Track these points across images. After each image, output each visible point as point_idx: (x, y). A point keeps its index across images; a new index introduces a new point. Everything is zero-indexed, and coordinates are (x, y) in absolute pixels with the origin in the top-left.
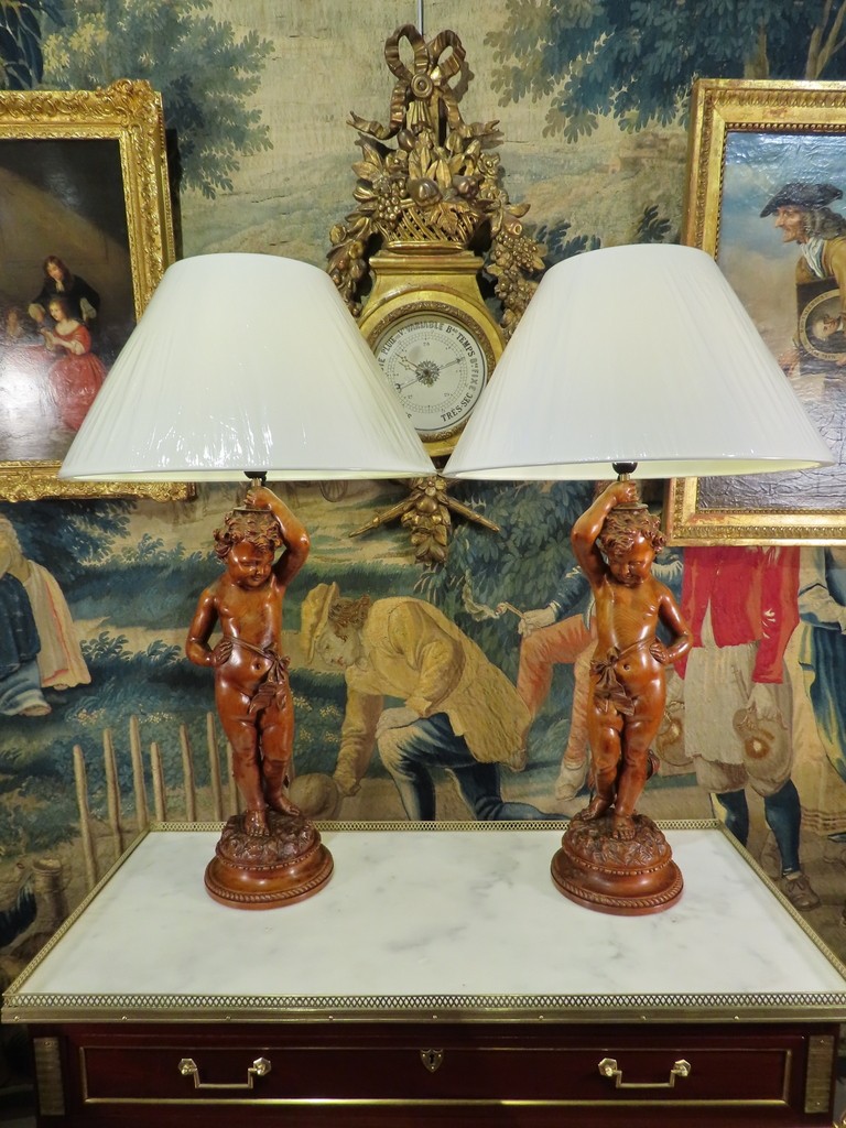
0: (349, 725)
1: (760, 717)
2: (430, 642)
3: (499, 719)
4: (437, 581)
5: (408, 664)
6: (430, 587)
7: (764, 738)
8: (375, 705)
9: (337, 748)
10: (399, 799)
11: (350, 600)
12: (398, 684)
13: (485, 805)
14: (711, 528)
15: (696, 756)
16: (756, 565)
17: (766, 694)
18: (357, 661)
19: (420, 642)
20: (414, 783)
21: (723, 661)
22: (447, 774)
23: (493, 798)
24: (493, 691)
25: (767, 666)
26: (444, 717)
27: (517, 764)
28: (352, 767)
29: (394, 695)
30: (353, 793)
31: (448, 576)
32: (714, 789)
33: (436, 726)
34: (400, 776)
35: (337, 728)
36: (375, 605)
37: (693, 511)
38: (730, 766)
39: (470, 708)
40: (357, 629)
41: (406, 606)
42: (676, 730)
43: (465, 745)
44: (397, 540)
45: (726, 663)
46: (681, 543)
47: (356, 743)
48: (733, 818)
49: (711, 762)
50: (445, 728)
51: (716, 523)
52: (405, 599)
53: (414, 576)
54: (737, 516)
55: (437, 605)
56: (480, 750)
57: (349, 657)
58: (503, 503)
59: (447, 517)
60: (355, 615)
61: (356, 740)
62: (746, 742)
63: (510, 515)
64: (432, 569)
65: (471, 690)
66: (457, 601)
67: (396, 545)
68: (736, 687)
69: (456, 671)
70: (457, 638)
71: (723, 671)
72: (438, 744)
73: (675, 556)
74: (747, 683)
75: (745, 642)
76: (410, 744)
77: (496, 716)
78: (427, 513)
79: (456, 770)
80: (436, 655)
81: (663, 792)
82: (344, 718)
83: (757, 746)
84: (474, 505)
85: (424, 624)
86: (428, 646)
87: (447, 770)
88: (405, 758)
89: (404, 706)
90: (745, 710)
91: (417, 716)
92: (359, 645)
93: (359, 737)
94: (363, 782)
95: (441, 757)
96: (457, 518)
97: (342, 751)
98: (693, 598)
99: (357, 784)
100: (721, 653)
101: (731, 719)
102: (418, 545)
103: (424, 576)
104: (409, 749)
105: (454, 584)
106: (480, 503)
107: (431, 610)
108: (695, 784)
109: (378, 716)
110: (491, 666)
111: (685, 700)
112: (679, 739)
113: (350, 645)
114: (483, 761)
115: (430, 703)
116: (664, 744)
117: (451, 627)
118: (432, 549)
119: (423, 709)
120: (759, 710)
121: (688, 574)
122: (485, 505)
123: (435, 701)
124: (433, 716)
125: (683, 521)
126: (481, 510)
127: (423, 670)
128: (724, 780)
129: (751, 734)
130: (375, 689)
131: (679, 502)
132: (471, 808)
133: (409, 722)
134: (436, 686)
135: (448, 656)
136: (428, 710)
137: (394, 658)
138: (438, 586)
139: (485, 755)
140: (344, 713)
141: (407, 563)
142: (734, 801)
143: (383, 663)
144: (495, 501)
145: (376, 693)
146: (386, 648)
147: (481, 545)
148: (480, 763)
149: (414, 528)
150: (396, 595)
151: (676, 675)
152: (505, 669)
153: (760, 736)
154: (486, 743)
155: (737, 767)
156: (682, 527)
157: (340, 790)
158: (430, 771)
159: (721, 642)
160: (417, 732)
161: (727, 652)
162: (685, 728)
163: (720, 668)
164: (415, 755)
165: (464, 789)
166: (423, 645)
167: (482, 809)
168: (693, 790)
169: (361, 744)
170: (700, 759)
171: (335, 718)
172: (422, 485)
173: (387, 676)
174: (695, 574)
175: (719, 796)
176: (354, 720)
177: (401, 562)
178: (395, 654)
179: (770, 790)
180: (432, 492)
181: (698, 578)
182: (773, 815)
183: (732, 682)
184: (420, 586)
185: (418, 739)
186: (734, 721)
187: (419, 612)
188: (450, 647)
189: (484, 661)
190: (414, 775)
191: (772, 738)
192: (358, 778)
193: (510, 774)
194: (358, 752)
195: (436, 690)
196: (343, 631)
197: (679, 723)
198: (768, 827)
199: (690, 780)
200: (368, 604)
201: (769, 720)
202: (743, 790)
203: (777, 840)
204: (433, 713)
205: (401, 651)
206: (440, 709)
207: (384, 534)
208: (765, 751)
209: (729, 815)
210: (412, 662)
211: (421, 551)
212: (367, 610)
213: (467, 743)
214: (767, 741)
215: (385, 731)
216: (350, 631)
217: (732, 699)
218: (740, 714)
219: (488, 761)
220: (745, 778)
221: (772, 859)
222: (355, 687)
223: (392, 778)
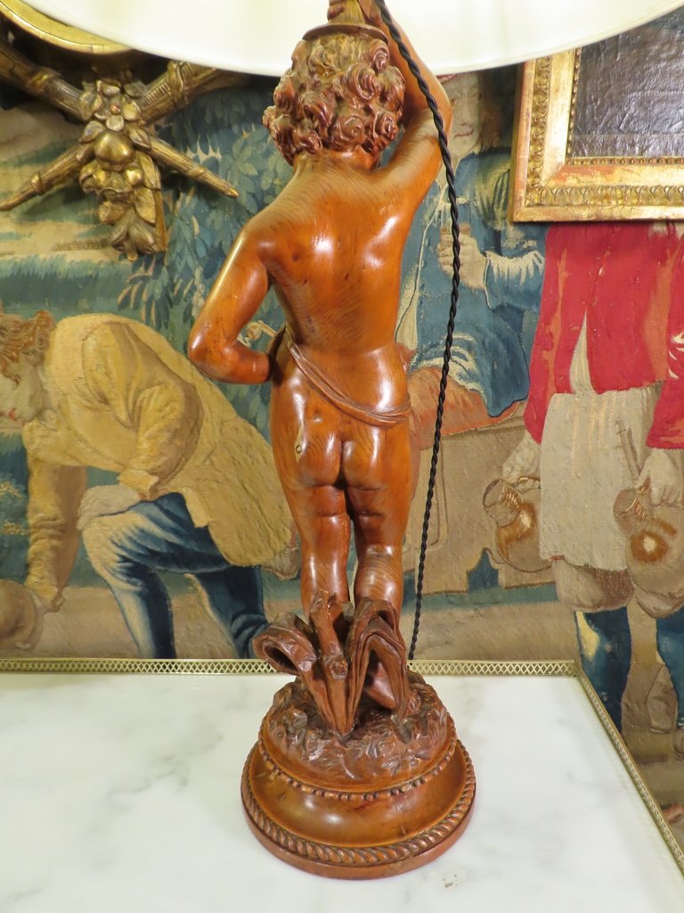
0: (36, 511)
1: (656, 501)
2: (150, 385)
3: (257, 502)
4: (156, 289)
5: (117, 419)
6: (145, 297)
7: (661, 532)
8: (73, 482)
9: (24, 544)
10: (120, 616)
11: (18, 318)
12: (106, 452)
13: (245, 626)
14: (592, 189)
15: (555, 558)
16: (663, 259)
17: (668, 466)
18: (39, 414)
19: (134, 386)
20: (140, 594)
21: (602, 415)
22: (188, 582)
23: (255, 617)
24: (245, 460)
25: (672, 422)
26: (178, 499)
27: (285, 569)
28: (50, 571)
29: (102, 467)
30: (55, 609)
31: (171, 279)
32: (581, 605)
33: (167, 513)
34: (120, 584)
35: (20, 515)
36: (59, 326)
37: (562, 159)
38: (606, 573)
39: (214, 485)
40: (35, 365)
41: (108, 330)
42: (526, 520)
43: (211, 542)
44: (85, 221)
45: (607, 418)
46: (539, 216)
47: (52, 537)
48: (608, 647)
49: (578, 568)
50: (181, 515)
51: (599, 180)
52: (106, 318)
53: (116, 281)
54: (635, 168)
55: (158, 329)
56: (233, 549)
57: (25, 409)
58: (248, 152)
59: (153, 176)
60: (30, 343)
61: (51, 531)
62: (632, 538)
63: (261, 173)
64: (147, 268)
65: (214, 459)
66: (185, 320)
67: (85, 229)
68: (620, 454)
69: (192, 431)
70: (189, 379)
71: (602, 431)
72: (173, 539)
73: (531, 243)
74: (638, 450)
75: (638, 385)
76: (130, 538)
77: (254, 499)
78: (114, 165)
79: (201, 577)
80: (161, 405)
81: (505, 608)
82: (27, 499)
83: (650, 545)
84: (203, 157)
85: (139, 357)
86: (148, 391)
87: (189, 576)
88: (125, 559)
89: (117, 482)
90: (633, 490)
91: (136, 498)
92: (40, 392)
93: (54, 527)
94: (69, 592)
95: (177, 557)
96: (174, 180)
97: (32, 549)
98: (558, 314)
99: (59, 595)
100: (600, 403)
101: (611, 504)
102: (112, 223)
103: (133, 282)
104: (128, 545)
105: (180, 292)
106: (212, 153)
107: (148, 335)
108: (555, 598)
109: (82, 496)
110: (241, 422)
111: (542, 475)
112: (531, 534)
113: (25, 390)
114: (238, 564)
115: (154, 479)
116: (508, 540)
117: (180, 363)
118: (135, 232)
119: (146, 488)
120: (655, 491)
121: (551, 273)
122: (218, 156)
123: (164, 474)
124: (162, 498)
125: (544, 177)
126: (213, 166)
127: (142, 429)
128: (598, 594)
129: (640, 526)
130: (73, 457)
131: (537, 141)
132: (223, 629)
133: (126, 505)
134: (162, 454)
135: (179, 408)
136: (154, 489)
137: (95, 410)
138: (157, 297)
139: (240, 556)
140: (26, 492)
141: (107, 260)
142: (611, 623)
143: (81, 420)
144: (235, 150)
145: (74, 463)
146: (83, 395)
147: (217, 227)
148: (235, 568)
149: (98, 193)
150: (90, 311)
151: (527, 435)
152: (260, 425)
153: (655, 529)
154: (241, 538)
155: (617, 575)
156: (541, 188)
157: (38, 603)
158: (163, 578)
159: (600, 387)
160: (139, 520)
161: (610, 401)
162: (540, 518)
163: (597, 427)
164: (139, 555)
165: (214, 604)
166: (139, 391)
167: (240, 631)
168: (550, 607)
169: (59, 538)
170: (561, 563)
171: (14, 499)
172: (100, 111)
173: (88, 439)
174: (563, 274)
175: (588, 617)
176: (43, 504)
177: (96, 257)
178: (97, 403)
179: (665, 608)
180: (117, 125)
181: (567, 281)
182: (668, 643)
183: (617, 447)
184: (127, 298)
185: (142, 531)
186: (615, 507)
187: (129, 340)
188: (179, 394)
189: (231, 414)
190: (140, 584)
191: (673, 532)
192: (61, 587)
193: (277, 583)
194: (54, 549)
195: (163, 459)
196: (13, 367)
197: (531, 509)
198: (659, 659)
199: (548, 592)
200: (49, 325)
201: (671, 505)
202: (625, 609)
203: (672, 679)
204: (161, 493)
205: (105, 401)
206: (172, 487)
207: (63, 209)
208: (662, 551)
209: (602, 642)
210: (123, 416)
211: (116, 235)
212: (47, 335)
213: (213, 537)
214: (666, 536)
215: (91, 519)
216: (24, 368)
217: (614, 474)
218: (625, 496)
219: (244, 564)
220: (629, 590)
221: (663, 705)
222: (41, 455)
223: (109, 586)
